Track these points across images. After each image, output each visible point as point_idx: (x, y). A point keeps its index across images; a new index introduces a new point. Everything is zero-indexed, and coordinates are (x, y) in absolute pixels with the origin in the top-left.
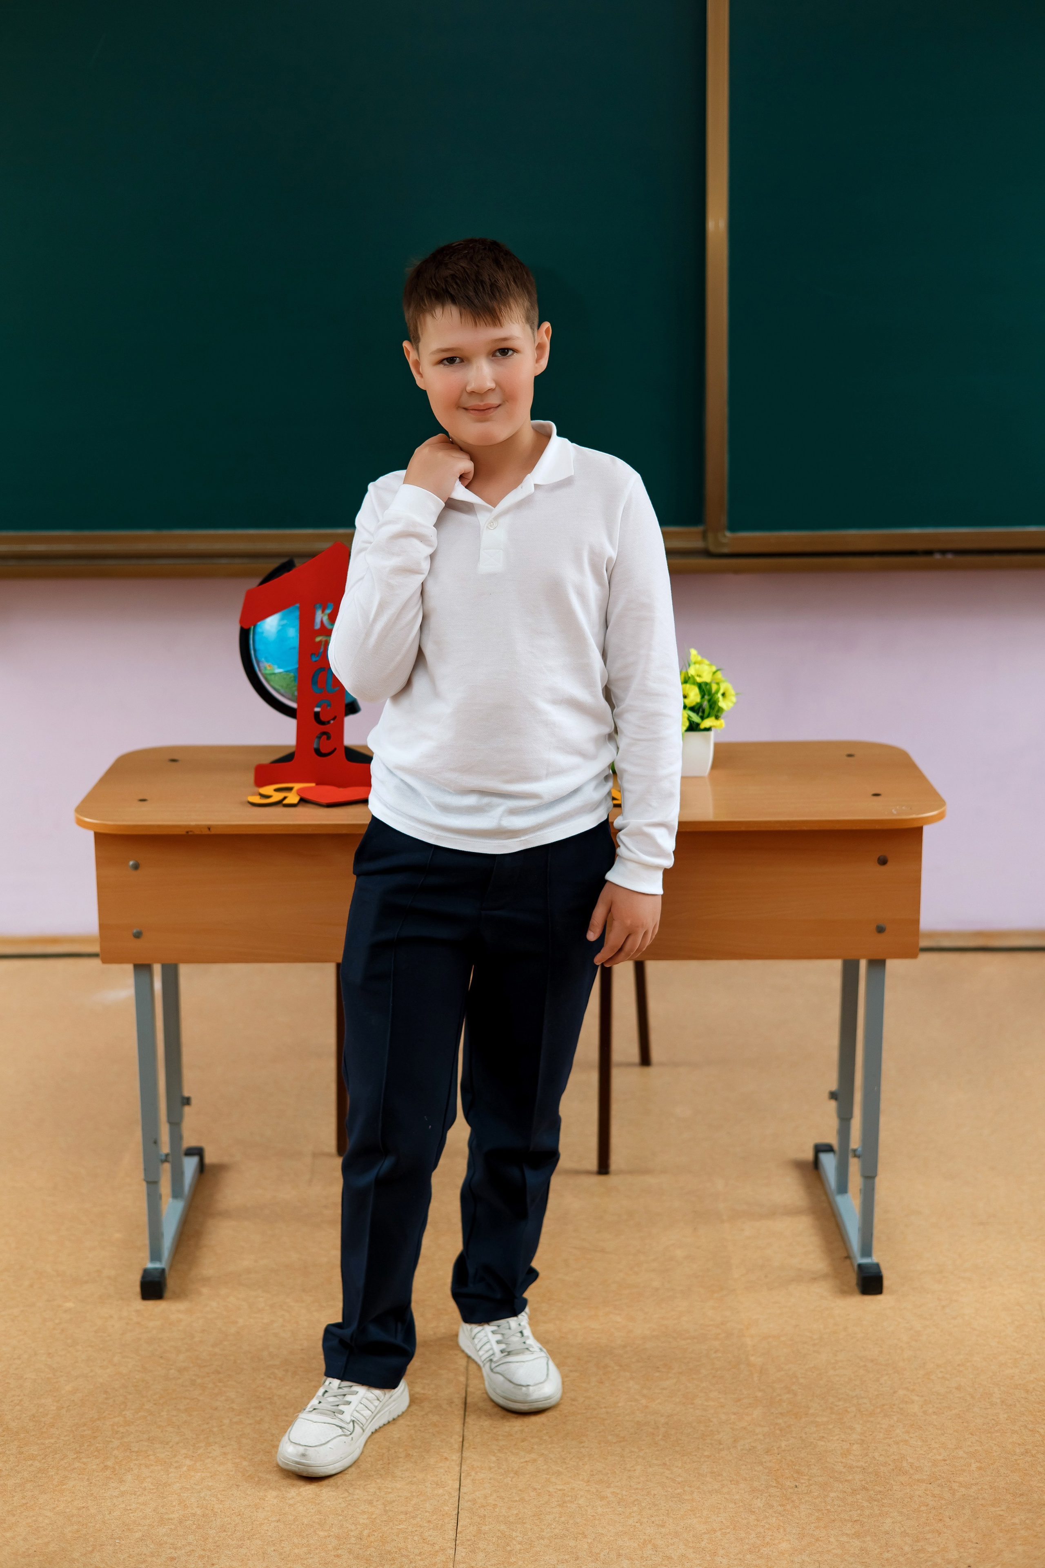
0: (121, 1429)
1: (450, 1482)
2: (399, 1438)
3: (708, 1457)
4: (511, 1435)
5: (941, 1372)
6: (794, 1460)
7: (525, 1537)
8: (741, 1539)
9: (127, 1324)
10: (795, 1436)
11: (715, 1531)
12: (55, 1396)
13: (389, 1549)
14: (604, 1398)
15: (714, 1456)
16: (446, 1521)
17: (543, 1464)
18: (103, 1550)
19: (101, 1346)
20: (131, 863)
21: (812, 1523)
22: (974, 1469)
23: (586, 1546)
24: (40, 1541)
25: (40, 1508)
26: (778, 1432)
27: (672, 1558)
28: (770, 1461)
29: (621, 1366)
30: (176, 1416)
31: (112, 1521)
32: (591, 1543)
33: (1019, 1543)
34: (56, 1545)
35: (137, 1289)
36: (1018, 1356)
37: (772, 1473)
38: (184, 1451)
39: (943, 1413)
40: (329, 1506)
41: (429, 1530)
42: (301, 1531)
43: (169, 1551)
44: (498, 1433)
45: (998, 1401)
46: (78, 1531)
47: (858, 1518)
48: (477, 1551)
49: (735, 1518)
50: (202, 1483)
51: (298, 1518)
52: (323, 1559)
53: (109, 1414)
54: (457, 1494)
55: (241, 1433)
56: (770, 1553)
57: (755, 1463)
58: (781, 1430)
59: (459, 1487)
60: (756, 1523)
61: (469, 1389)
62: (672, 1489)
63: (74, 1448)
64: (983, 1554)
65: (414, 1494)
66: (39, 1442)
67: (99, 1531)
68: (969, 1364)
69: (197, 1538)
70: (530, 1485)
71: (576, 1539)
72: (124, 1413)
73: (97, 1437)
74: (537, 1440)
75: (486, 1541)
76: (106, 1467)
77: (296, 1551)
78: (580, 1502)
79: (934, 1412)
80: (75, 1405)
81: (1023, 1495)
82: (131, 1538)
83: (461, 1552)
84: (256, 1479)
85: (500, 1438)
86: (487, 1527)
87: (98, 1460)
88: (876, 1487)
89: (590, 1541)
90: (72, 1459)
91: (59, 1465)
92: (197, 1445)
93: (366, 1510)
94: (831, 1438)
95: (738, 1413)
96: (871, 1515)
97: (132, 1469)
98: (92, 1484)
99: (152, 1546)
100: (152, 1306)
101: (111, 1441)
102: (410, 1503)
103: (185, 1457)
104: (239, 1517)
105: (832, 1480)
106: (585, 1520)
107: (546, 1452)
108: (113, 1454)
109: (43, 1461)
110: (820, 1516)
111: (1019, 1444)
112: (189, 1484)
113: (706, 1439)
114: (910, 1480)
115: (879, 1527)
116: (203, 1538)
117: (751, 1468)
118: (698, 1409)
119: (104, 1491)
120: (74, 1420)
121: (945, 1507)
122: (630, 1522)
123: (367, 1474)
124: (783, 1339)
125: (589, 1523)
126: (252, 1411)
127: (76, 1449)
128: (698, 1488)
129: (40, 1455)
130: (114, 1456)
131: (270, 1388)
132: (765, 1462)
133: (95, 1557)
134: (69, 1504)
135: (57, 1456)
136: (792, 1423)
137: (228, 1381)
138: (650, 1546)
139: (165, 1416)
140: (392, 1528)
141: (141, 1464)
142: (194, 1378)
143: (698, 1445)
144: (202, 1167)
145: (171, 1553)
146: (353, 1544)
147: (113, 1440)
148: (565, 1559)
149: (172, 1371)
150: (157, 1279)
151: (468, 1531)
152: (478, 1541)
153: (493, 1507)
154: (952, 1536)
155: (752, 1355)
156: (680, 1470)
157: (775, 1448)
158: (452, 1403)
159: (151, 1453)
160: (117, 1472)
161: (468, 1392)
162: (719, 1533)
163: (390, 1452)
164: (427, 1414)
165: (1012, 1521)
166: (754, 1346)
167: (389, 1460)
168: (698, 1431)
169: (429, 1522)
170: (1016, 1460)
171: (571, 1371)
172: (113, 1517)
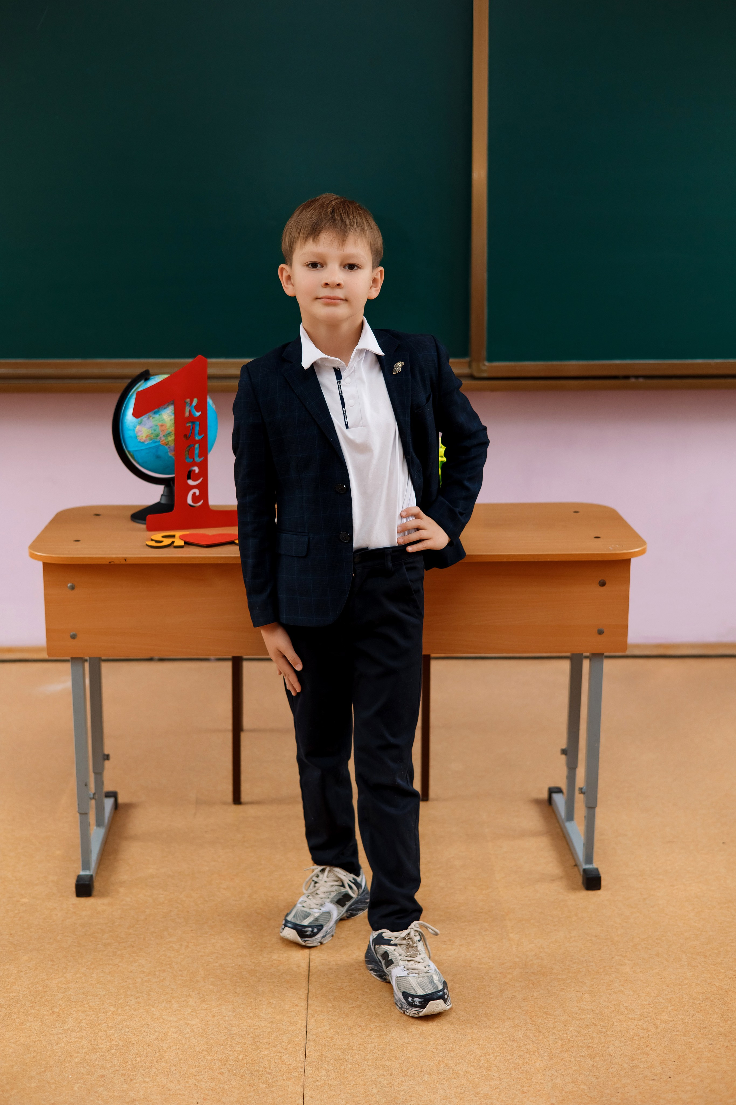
0: (64, 986)
1: (300, 1022)
2: (263, 991)
3: (483, 1003)
4: (342, 989)
5: (645, 944)
6: (543, 1005)
7: (354, 1059)
8: (508, 1059)
10: (543, 988)
11: (489, 1055)
12: (15, 964)
13: (258, 1068)
15: (487, 1003)
16: (298, 1048)
17: (365, 1009)
18: (53, 1070)
19: (48, 929)
20: (69, 585)
21: (558, 1048)
22: (671, 1010)
23: (398, 1065)
24: (7, 1064)
25: (6, 1041)
26: (531, 986)
27: (459, 1073)
28: (526, 1006)
30: (103, 977)
31: (59, 1050)
32: (402, 1063)
33: (705, 1061)
34: (19, 1067)
35: (73, 889)
36: (698, 933)
37: (528, 1014)
38: (110, 1001)
39: (647, 972)
40: (214, 1039)
41: (285, 1055)
42: (194, 1056)
43: (100, 1071)
44: (333, 987)
45: (686, 963)
46: (34, 1057)
47: (590, 1045)
48: (320, 1069)
49: (503, 1045)
50: (122, 1023)
51: (192, 1047)
52: (211, 1076)
53: (55, 976)
54: (305, 1030)
55: (149, 988)
56: (529, 1069)
57: (516, 1007)
58: (533, 985)
59: (306, 1025)
60: (518, 1047)
61: (311, 957)
62: (457, 1025)
63: (30, 999)
64: (679, 1069)
65: (274, 1030)
66: (5, 995)
67: (50, 1057)
68: (664, 938)
69: (120, 1061)
70: (357, 1023)
71: (391, 1060)
72: (65, 975)
73: (47, 992)
74: (361, 992)
75: (327, 1062)
76: (54, 1013)
77: (191, 1070)
78: (393, 1035)
79: (641, 972)
80: (30, 970)
81: (705, 1028)
82: (72, 1062)
83: (309, 1070)
84: (161, 1020)
85: (335, 990)
86: (327, 1053)
87: (47, 1008)
88: (602, 1023)
89: (400, 1062)
90: (29, 1007)
91: (20, 1011)
92: (118, 997)
93: (240, 1041)
94: (569, 990)
95: (502, 973)
96: (599, 1043)
97: (72, 1013)
98: (44, 1025)
99: (87, 1068)
100: (84, 901)
101: (58, 995)
102: (272, 1036)
103: (110, 1005)
104: (150, 1047)
105: (571, 1018)
106: (397, 1047)
107: (367, 1001)
108: (59, 1004)
109: (8, 1009)
110: (563, 1044)
111: (702, 993)
112: (113, 1024)
113: (481, 991)
114: (626, 1018)
115: (605, 1050)
116: (124, 1061)
117: (513, 1010)
118: (474, 970)
119: (52, 1029)
120: (30, 980)
121: (651, 1037)
122: (429, 1048)
123: (240, 1016)
124: (532, 921)
125: (399, 1049)
126: (157, 973)
127: (31, 1000)
128: (476, 1024)
129: (6, 1005)
130: (59, 1005)
131: (170, 957)
132: (523, 1006)
133: (46, 1075)
134: (27, 1038)
135: (18, 1005)
136: (541, 979)
137: (140, 952)
138: (443, 1065)
139: (96, 977)
140: (259, 1054)
141: (78, 1011)
142: (115, 950)
143: (475, 995)
144: (116, 806)
145: (102, 1072)
146: (231, 1065)
147: (58, 994)
148: (384, 1075)
149: (100, 946)
150: (87, 883)
151: (313, 1056)
152: (321, 1063)
153: (331, 1038)
154: (658, 1056)
155: (511, 933)
156: (463, 1012)
157: (529, 997)
158: (299, 966)
159: (86, 1002)
160: (61, 1016)
161: (311, 959)
162: (492, 1056)
163: (257, 1001)
164: (282, 974)
165: (699, 1046)
166: (513, 927)
167: (256, 1006)
168: (475, 985)
169: (286, 1049)
170: (700, 1004)
172: (59, 1047)
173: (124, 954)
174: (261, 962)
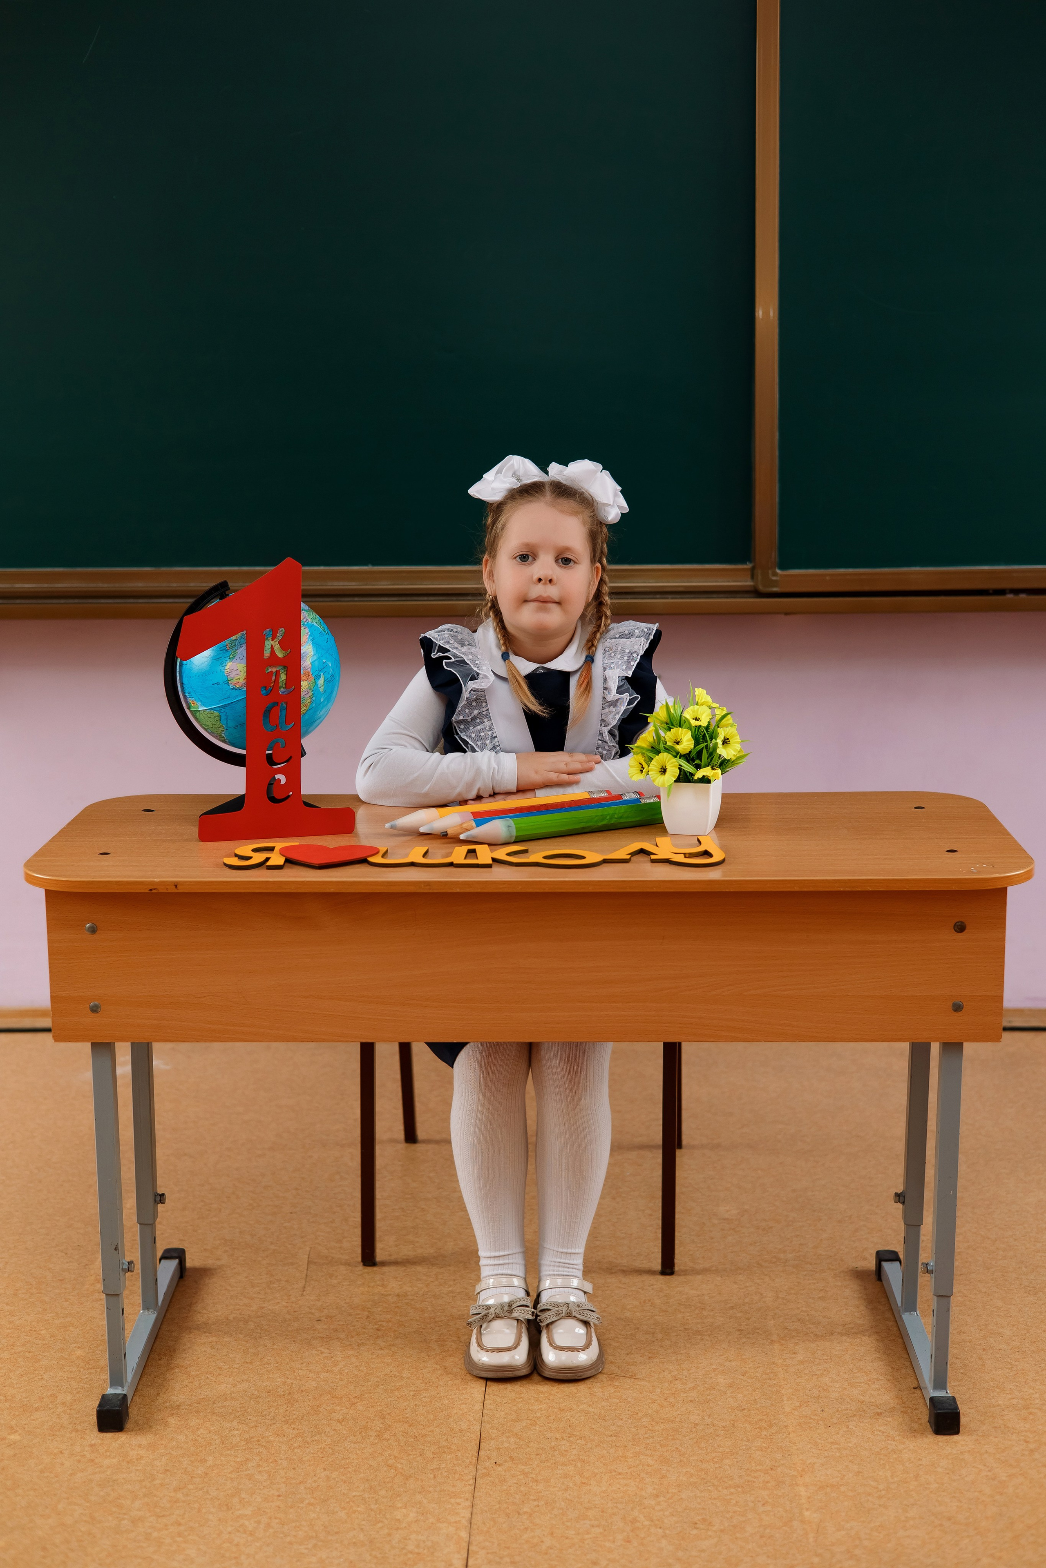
9: (79, 1461)
14: (631, 1562)
19: (45, 1489)
20: (87, 926)
29: (652, 1521)
35: (94, 1419)
61: (471, 1548)
100: (110, 1439)
124: (843, 1489)
131: (237, 1545)
137: (189, 1535)
144: (182, 1270)
149: (125, 1522)
150: (117, 1408)
155: (807, 1509)
161: (470, 1552)
166: (809, 1498)
171: (593, 1526)
173: (164, 1539)
174: (387, 1555)
